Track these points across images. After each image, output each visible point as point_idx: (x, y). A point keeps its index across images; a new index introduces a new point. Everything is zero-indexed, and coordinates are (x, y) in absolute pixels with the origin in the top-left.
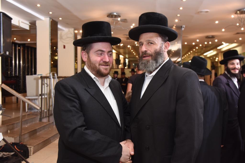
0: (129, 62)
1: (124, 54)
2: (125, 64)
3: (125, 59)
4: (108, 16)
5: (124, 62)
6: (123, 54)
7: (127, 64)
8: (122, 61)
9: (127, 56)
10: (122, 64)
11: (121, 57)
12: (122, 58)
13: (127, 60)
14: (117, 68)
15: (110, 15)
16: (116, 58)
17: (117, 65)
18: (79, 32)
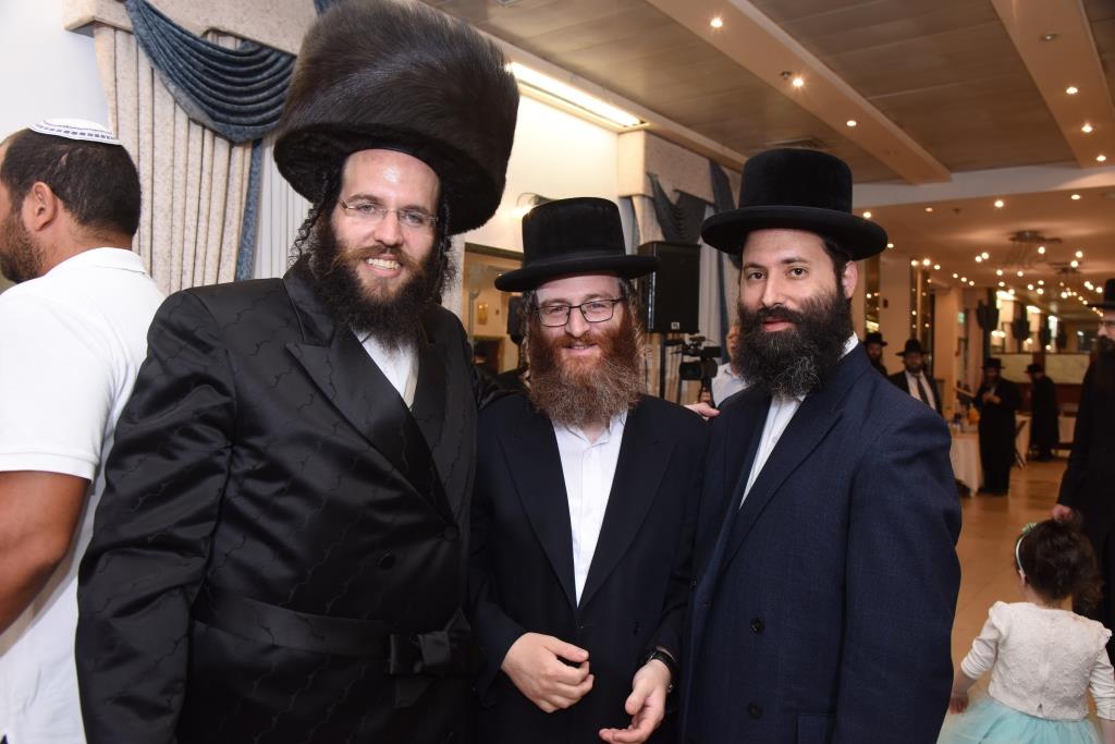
0: (1061, 325)
1: (1043, 302)
2: (1044, 334)
3: (1044, 319)
4: (1013, 239)
5: (1040, 328)
6: (1038, 302)
7: (1054, 334)
8: (1035, 326)
9: (1054, 308)
10: (1036, 336)
11: (1033, 312)
12: (1033, 314)
13: (1053, 322)
14: (1016, 350)
15: (1019, 236)
16: (1014, 318)
17: (1016, 341)
18: (921, 266)
